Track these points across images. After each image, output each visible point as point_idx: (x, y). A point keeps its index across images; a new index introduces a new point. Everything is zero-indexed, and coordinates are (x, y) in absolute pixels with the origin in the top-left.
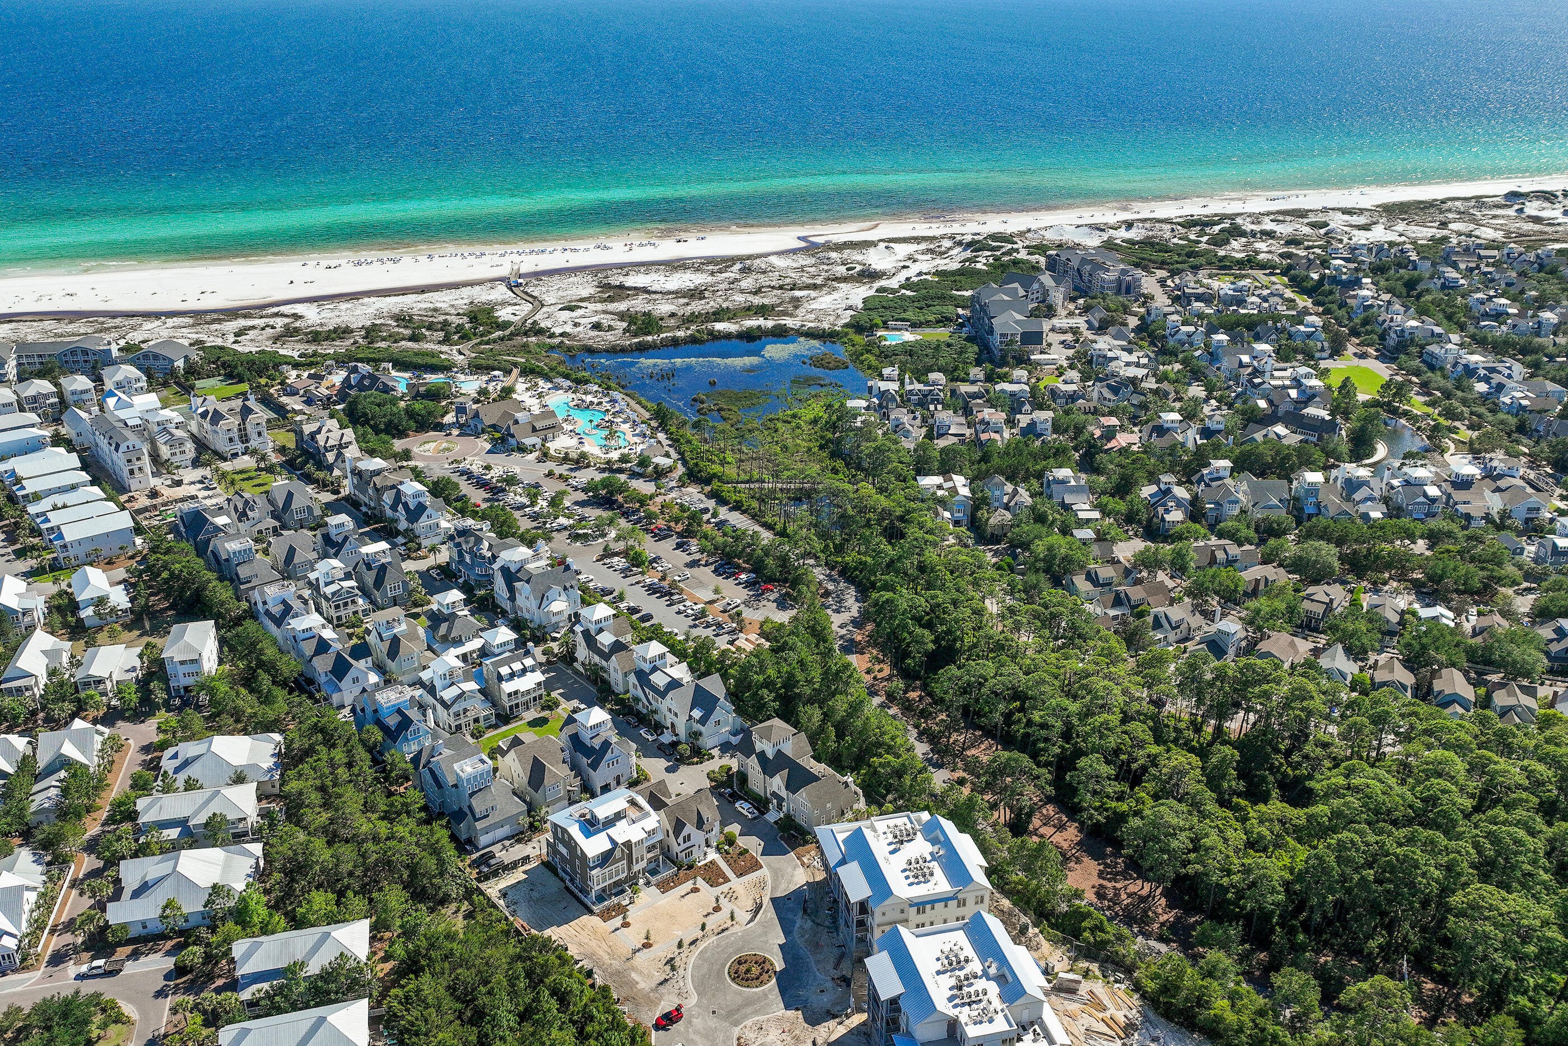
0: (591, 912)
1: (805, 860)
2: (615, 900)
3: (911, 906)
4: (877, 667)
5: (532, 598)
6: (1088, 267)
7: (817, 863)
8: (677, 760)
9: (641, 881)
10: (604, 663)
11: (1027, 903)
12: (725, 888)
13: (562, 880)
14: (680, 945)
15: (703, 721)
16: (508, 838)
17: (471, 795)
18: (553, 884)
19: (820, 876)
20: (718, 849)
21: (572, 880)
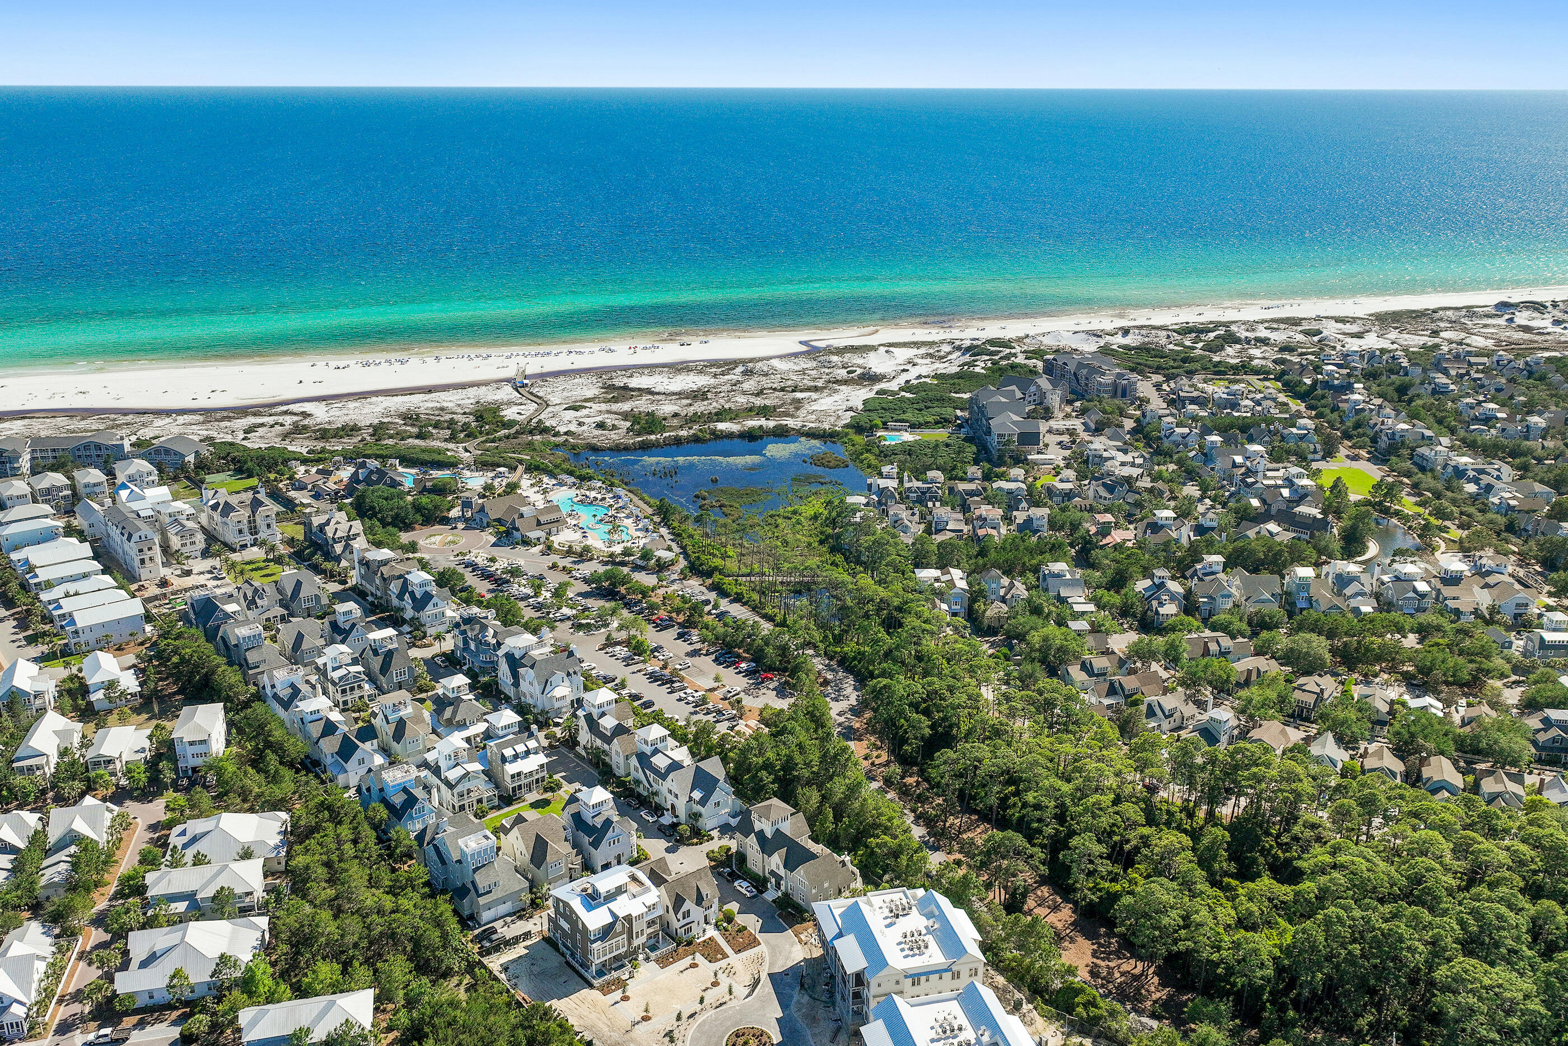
0: (591, 986)
1: (803, 937)
2: (615, 974)
3: (906, 977)
4: (875, 753)
5: (536, 683)
6: (1085, 371)
7: (814, 940)
8: (677, 841)
9: (641, 957)
10: (606, 747)
11: (1022, 979)
12: (723, 963)
13: (563, 955)
14: (679, 1018)
15: (703, 802)
16: (509, 915)
17: (475, 871)
18: (554, 960)
19: (817, 953)
20: (717, 926)
21: (573, 955)
